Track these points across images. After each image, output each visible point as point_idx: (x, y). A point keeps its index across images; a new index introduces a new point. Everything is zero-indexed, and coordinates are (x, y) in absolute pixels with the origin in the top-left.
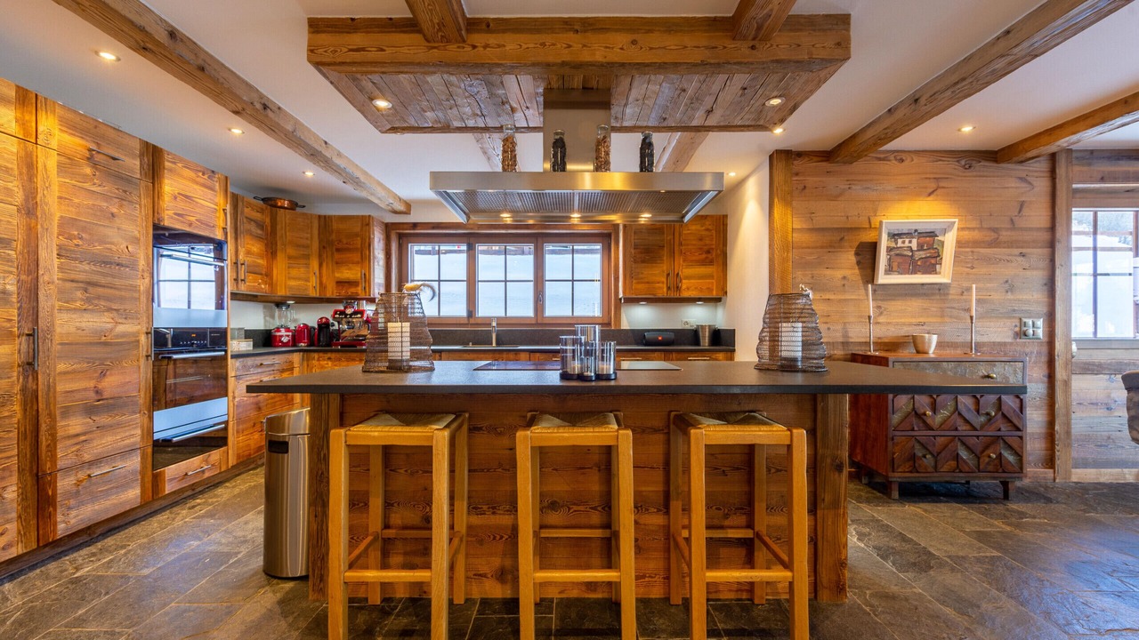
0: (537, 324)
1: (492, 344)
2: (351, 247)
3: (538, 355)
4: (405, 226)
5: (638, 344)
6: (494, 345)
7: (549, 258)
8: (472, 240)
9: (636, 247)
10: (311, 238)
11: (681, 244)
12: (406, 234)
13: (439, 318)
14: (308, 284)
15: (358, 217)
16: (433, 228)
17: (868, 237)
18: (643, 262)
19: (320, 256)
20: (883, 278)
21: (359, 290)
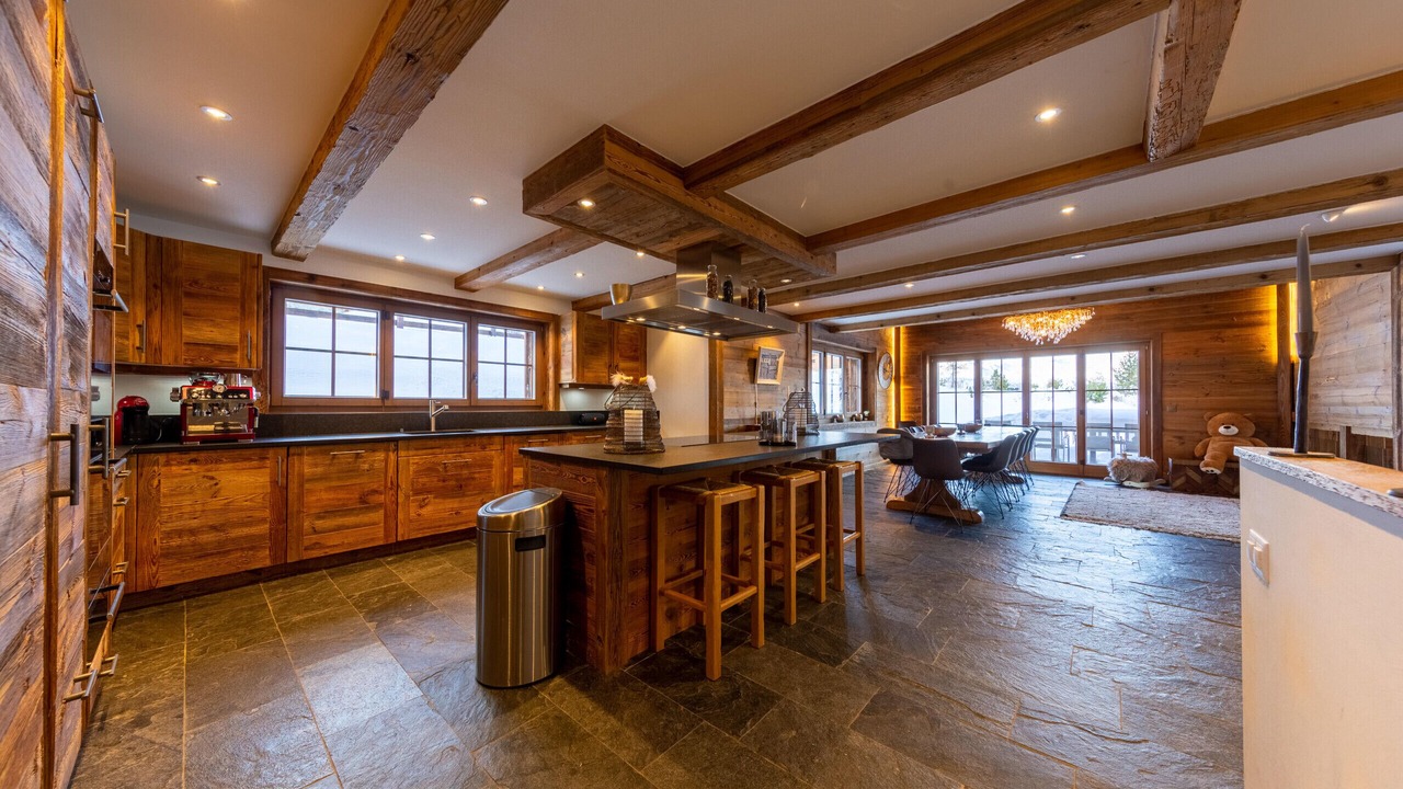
0: (470, 407)
1: (430, 429)
2: (218, 293)
3: (512, 437)
4: (296, 276)
5: (573, 424)
6: (433, 430)
7: (482, 340)
8: (388, 308)
9: (586, 341)
10: (133, 269)
11: (618, 343)
12: (286, 285)
13: (333, 398)
14: (126, 342)
15: (236, 253)
16: (343, 286)
17: (753, 355)
18: (592, 354)
19: (148, 299)
20: (760, 381)
21: (238, 356)
